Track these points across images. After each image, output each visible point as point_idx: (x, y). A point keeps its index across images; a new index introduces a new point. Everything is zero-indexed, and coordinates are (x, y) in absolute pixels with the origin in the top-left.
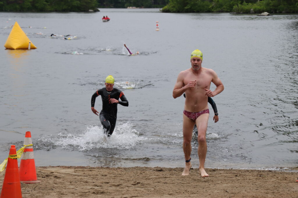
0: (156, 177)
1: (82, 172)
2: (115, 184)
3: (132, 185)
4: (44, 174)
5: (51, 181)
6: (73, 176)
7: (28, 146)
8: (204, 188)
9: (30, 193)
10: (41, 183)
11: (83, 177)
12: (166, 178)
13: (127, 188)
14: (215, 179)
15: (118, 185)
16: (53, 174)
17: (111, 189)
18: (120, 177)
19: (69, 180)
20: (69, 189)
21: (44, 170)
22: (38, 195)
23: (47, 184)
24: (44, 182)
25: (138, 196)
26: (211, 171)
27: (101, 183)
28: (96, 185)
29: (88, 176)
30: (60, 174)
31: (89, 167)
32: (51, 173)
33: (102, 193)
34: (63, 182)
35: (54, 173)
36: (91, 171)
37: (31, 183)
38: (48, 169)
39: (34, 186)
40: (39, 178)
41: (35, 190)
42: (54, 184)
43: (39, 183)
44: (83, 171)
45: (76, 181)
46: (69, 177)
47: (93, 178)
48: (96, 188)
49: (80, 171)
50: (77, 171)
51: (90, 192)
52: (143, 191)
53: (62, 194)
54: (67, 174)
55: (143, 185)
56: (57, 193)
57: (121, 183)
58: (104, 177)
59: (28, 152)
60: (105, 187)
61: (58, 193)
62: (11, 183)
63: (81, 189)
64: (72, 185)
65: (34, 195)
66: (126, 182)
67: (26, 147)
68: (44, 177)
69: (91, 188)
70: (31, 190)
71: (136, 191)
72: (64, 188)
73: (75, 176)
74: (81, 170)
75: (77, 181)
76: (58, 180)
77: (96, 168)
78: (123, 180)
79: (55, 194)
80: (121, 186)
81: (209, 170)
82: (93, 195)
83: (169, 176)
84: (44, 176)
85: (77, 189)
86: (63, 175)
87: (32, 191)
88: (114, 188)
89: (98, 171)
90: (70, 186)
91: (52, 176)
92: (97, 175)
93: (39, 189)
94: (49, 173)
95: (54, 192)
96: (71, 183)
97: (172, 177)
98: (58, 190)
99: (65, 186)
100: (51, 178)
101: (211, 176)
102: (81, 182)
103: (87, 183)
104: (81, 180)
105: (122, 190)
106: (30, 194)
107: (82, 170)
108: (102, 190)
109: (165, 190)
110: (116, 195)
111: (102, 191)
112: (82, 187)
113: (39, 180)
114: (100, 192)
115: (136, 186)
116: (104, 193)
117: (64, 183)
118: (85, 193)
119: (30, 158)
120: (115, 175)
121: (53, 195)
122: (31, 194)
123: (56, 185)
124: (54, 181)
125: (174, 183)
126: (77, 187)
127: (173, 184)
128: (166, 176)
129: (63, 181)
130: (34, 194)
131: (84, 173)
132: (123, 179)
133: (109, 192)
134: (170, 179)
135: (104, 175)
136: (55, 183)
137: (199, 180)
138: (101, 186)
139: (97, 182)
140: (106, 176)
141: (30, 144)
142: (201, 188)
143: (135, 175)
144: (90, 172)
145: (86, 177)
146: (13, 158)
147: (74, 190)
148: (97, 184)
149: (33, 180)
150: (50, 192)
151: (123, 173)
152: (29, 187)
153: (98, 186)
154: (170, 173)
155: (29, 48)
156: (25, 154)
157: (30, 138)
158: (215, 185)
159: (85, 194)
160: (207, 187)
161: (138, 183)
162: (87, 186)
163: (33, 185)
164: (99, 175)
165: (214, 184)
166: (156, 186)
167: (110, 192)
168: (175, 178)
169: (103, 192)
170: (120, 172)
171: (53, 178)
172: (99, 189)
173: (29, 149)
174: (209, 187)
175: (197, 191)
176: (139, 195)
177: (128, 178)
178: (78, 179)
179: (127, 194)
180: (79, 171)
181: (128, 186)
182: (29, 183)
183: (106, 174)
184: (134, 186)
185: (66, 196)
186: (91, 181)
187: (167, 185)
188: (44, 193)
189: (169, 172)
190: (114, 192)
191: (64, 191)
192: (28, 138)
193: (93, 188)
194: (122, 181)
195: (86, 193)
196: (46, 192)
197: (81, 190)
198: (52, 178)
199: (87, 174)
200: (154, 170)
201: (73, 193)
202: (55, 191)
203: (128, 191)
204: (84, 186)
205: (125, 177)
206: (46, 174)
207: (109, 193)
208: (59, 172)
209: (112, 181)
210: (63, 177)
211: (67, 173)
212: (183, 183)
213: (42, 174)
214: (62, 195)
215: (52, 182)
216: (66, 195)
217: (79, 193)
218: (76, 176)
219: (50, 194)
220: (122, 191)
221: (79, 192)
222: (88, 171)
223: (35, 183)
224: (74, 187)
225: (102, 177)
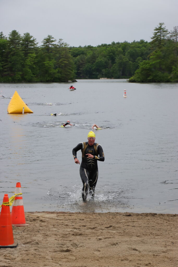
0: (126, 221)
1: (63, 216)
2: (91, 227)
3: (106, 228)
4: (31, 219)
5: (38, 224)
6: (56, 220)
7: (18, 195)
8: (166, 231)
9: (19, 235)
10: (29, 226)
11: (64, 221)
12: (134, 222)
13: (101, 230)
14: (176, 223)
15: (94, 228)
16: (39, 218)
17: (88, 231)
18: (95, 221)
19: (53, 224)
20: (52, 231)
21: (32, 215)
22: (27, 236)
23: (34, 227)
24: (32, 225)
25: (110, 238)
26: (172, 216)
27: (79, 226)
28: (75, 228)
29: (68, 220)
30: (45, 219)
31: (69, 213)
32: (37, 217)
33: (80, 235)
34: (48, 225)
35: (40, 218)
36: (70, 215)
37: (21, 226)
38: (35, 214)
39: (23, 228)
40: (27, 222)
41: (24, 232)
42: (40, 227)
43: (28, 226)
44: (64, 216)
45: (58, 224)
46: (52, 221)
47: (73, 222)
48: (75, 230)
49: (61, 215)
50: (59, 216)
51: (70, 234)
52: (115, 233)
53: (46, 236)
54: (51, 218)
55: (115, 228)
56: (42, 235)
57: (96, 227)
58: (82, 221)
59: (19, 200)
60: (83, 230)
61: (44, 235)
62: (4, 226)
63: (63, 231)
64: (55, 228)
65: (23, 236)
66: (100, 225)
67: (17, 195)
68: (32, 221)
69: (71, 231)
70: (20, 232)
71: (109, 233)
72: (48, 230)
73: (57, 220)
74: (62, 215)
75: (59, 224)
76: (43, 224)
77: (75, 213)
78: (98, 223)
79: (41, 235)
80: (96, 229)
81: (170, 215)
82: (72, 236)
83: (136, 221)
84: (31, 220)
85: (59, 231)
86: (47, 220)
87: (21, 233)
88: (90, 230)
89: (77, 216)
90: (54, 228)
91: (38, 220)
92: (76, 219)
93: (28, 231)
94: (35, 217)
95: (40, 234)
96: (54, 226)
97: (139, 221)
98: (43, 232)
99: (49, 228)
100: (37, 222)
101: (172, 220)
102: (63, 225)
103: (67, 226)
104: (62, 224)
105: (97, 232)
106: (20, 236)
107: (63, 215)
108: (80, 232)
109: (133, 233)
110: (92, 236)
111: (80, 233)
112: (64, 229)
113: (27, 223)
114: (78, 234)
115: (109, 229)
116: (82, 235)
117: (48, 226)
118: (66, 235)
119: (20, 205)
120: (91, 220)
121: (40, 237)
122: (21, 235)
123: (42, 228)
124: (40, 224)
125: (141, 227)
126: (59, 230)
127: (140, 228)
128: (134, 220)
129: (48, 224)
130: (24, 235)
131: (65, 218)
132: (97, 223)
133: (86, 234)
134: (138, 223)
135: (81, 219)
136: (40, 226)
137: (162, 224)
138: (79, 229)
139: (76, 225)
140: (83, 220)
141: (20, 193)
142: (164, 231)
143: (108, 219)
144: (70, 217)
145: (66, 221)
146: (6, 205)
147: (56, 232)
148: (76, 227)
149: (22, 224)
150: (37, 234)
151: (97, 217)
152: (19, 230)
153: (77, 229)
154: (138, 218)
155: (23, 113)
156: (16, 202)
157: (20, 188)
158: (176, 228)
159: (66, 236)
160: (169, 230)
161: (110, 226)
162: (68, 229)
163: (22, 228)
164: (78, 220)
165: (175, 228)
166: (126, 229)
167: (87, 234)
168: (142, 222)
169: (81, 234)
170: (95, 217)
171: (39, 221)
172: (78, 232)
173: (19, 197)
174: (171, 230)
175: (161, 234)
176: (111, 237)
177: (102, 222)
178: (60, 223)
179: (101, 236)
180: (60, 216)
181: (102, 229)
182: (19, 226)
183: (83, 218)
184: (107, 229)
185: (50, 237)
186: (71, 224)
187: (135, 228)
188: (32, 235)
189: (137, 217)
190: (89, 234)
191: (48, 233)
192: (18, 188)
193: (73, 230)
194: (97, 224)
195: (67, 234)
196: (34, 233)
197: (62, 232)
198: (38, 221)
199: (68, 218)
200: (124, 215)
201: (55, 235)
202: (41, 233)
203: (102, 233)
204: (65, 228)
205: (99, 221)
206: (33, 219)
207: (86, 235)
208: (43, 216)
209: (88, 224)
210: (48, 221)
211: (50, 217)
212: (148, 227)
213: (30, 218)
214: (47, 237)
215: (38, 225)
216: (50, 236)
217: (61, 235)
218: (58, 220)
219: (37, 235)
220: (97, 233)
221: (61, 234)
222: (68, 216)
223: (24, 226)
224: (57, 229)
225: (80, 221)
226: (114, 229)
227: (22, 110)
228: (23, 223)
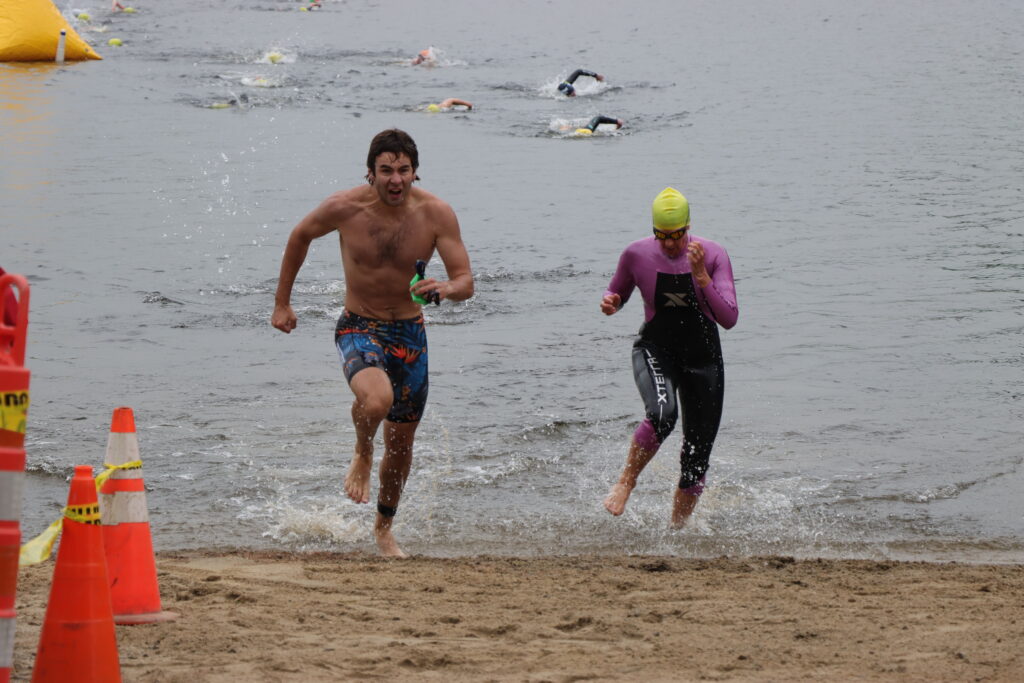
0: (651, 594)
1: (336, 575)
2: (488, 626)
3: (559, 627)
4: (181, 586)
5: (220, 612)
6: (304, 591)
7: (123, 469)
8: (859, 642)
9: (140, 666)
10: (178, 624)
11: (346, 598)
12: (690, 598)
13: (539, 642)
14: (898, 603)
15: (501, 632)
16: (218, 582)
17: (474, 645)
18: (500, 594)
19: (293, 612)
20: (299, 645)
21: (179, 570)
22: (177, 671)
23: (206, 626)
24: (192, 617)
25: (594, 677)
26: (869, 570)
27: (426, 620)
28: (409, 632)
29: (367, 592)
30: (249, 586)
31: (361, 556)
32: (209, 580)
33: (443, 663)
34: (270, 616)
35: (222, 582)
36: (372, 569)
37: (138, 624)
38: (193, 565)
39: (151, 634)
40: (164, 603)
41: (158, 653)
42: (236, 628)
43: (173, 622)
44: (338, 571)
45: (321, 614)
46: (288, 597)
47: (391, 602)
48: (411, 641)
49: (327, 570)
50: (314, 570)
51: (388, 659)
52: (611, 653)
53: (276, 669)
54: (277, 583)
55: (604, 631)
56: (253, 665)
57: (508, 623)
58: (436, 598)
59: (126, 493)
60: (449, 641)
61: (262, 665)
63: (350, 646)
64: (309, 629)
65: (160, 673)
66: (528, 616)
68: (186, 598)
69: (392, 645)
70: (140, 651)
71: (583, 653)
72: (277, 641)
73: (312, 593)
74: (328, 566)
75: (328, 613)
76: (244, 610)
78: (514, 608)
79: (247, 667)
80: (517, 635)
81: (861, 566)
82: (405, 671)
83: (701, 592)
84: (183, 593)
85: (331, 645)
86: (263, 591)
87: (146, 656)
88: (483, 642)
89: (403, 572)
90: (302, 633)
91: (217, 591)
92: (403, 589)
93: (176, 649)
94: (197, 580)
95: (243, 660)
96: (301, 621)
97: (715, 593)
98: (255, 652)
99: (279, 633)
100: (214, 602)
101: (877, 590)
102: (345, 618)
103: (369, 623)
104: (341, 610)
105: (522, 650)
106: (143, 671)
107: (336, 566)
108: (439, 652)
109: (700, 650)
110: (500, 671)
111: (438, 657)
112: (354, 638)
113: (168, 609)
114: (431, 659)
115: (575, 634)
116: (449, 662)
117: (273, 622)
118: (369, 666)
119: (131, 521)
120: (477, 590)
121: (243, 674)
122: (149, 669)
123: (243, 632)
124: (231, 615)
125: (732, 623)
126: (331, 640)
127: (728, 627)
128: (694, 593)
129: (268, 612)
130: (162, 668)
131: (348, 581)
132: (512, 603)
133: (468, 658)
134: (709, 602)
135: (431, 586)
136: (236, 623)
137: (830, 606)
138: (430, 634)
139: (410, 615)
140: (440, 590)
141: (130, 459)
142: (850, 641)
143: (560, 588)
144: (371, 576)
145: (357, 598)
146: (83, 518)
147: (320, 650)
148: (413, 627)
149: (145, 611)
150: (225, 660)
151: (506, 578)
152: (131, 640)
153: (417, 636)
154: (706, 579)
155: (60, 57)
156: (110, 503)
158: (905, 628)
159: (372, 669)
160: (872, 636)
161: (583, 622)
162: (374, 637)
163: (147, 630)
164: (413, 589)
165: (901, 625)
166: (661, 635)
167: (475, 659)
168: (732, 599)
169: (447, 659)
170: (494, 577)
171: (223, 599)
172: (426, 648)
174: (882, 638)
175: (837, 655)
176: (597, 672)
177: (534, 598)
178: (329, 605)
179: (547, 667)
180: (323, 570)
181: (542, 636)
182: (132, 625)
183: (440, 583)
184: (567, 634)
185: (297, 675)
186: (384, 613)
187: (705, 628)
188: (201, 665)
189: (699, 573)
190: (486, 658)
191: (281, 655)
193: (400, 641)
194: (511, 612)
195: (374, 662)
196: (208, 659)
197: (350, 650)
198: (217, 599)
199: (361, 585)
200: (632, 567)
201: (321, 665)
202: (247, 657)
203: (547, 653)
204: (358, 632)
205: (520, 596)
206: (192, 584)
207: (472, 663)
208: (239, 575)
209: (467, 612)
210: (266, 597)
211: (275, 578)
212: (768, 622)
213: (174, 583)
214: (278, 674)
215: (225, 620)
216: (296, 671)
217: (345, 665)
218: (318, 594)
219: (227, 667)
220: (521, 654)
221: (347, 660)
222: (362, 573)
223: (154, 624)
224: (320, 636)
225: (427, 597)
226: (601, 635)
227: (56, 46)
228: (149, 606)
